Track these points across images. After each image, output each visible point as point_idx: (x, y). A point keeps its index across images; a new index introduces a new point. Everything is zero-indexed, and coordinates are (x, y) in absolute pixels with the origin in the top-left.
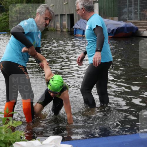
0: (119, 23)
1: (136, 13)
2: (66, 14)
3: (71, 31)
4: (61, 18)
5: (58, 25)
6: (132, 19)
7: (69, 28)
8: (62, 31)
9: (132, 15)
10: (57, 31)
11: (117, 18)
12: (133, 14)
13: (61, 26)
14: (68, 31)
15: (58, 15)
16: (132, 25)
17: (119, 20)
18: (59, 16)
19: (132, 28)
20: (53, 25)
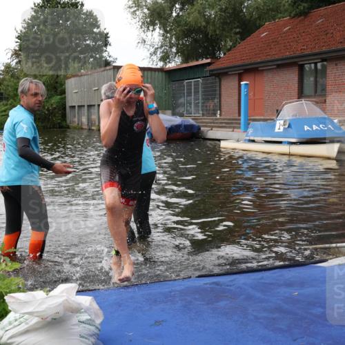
0: (173, 118)
1: (197, 105)
2: (96, 104)
4: (88, 110)
5: (84, 120)
6: (191, 114)
8: (89, 129)
9: (191, 107)
10: (82, 129)
11: (170, 112)
12: (193, 106)
13: (88, 123)
14: (99, 130)
15: (84, 106)
16: (192, 122)
17: (174, 114)
18: (86, 107)
19: (192, 126)
20: (76, 120)
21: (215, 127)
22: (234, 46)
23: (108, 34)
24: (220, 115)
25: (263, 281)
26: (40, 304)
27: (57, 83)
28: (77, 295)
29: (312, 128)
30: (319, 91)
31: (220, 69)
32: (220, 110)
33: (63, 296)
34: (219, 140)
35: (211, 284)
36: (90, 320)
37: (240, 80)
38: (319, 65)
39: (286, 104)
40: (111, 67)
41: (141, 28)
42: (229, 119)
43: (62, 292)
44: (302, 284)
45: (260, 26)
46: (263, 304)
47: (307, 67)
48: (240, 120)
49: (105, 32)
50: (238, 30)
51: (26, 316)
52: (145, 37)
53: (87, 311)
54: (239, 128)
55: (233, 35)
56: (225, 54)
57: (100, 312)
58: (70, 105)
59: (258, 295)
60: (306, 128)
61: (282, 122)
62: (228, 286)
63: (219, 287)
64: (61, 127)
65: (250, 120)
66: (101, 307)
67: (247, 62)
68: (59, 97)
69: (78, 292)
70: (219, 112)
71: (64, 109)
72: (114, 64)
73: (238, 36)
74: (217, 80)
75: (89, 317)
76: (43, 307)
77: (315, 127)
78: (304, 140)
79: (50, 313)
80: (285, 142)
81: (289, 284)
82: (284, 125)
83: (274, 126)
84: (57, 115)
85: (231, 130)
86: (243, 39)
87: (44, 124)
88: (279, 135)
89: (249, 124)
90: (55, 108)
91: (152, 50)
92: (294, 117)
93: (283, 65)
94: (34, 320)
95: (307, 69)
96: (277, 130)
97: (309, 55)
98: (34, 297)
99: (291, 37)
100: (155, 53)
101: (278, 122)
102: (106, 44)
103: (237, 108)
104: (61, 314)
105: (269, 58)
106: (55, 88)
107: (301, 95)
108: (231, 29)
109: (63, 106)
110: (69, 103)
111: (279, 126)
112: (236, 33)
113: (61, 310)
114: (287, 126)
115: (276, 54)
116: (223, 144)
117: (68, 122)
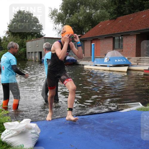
2: (38, 51)
3: (40, 61)
4: (35, 54)
5: (33, 57)
6: (73, 55)
7: (39, 59)
8: (35, 61)
10: (32, 61)
13: (35, 58)
14: (39, 61)
16: (74, 58)
18: (34, 53)
19: (74, 60)
20: (30, 57)
21: (82, 60)
22: (89, 30)
23: (42, 25)
24: (84, 56)
25: (100, 117)
26: (17, 126)
27: (23, 43)
28: (30, 123)
29: (118, 61)
30: (120, 47)
31: (84, 39)
32: (84, 54)
33: (25, 123)
34: (84, 65)
35: (80, 119)
36: (35, 132)
37: (91, 43)
38: (120, 37)
39: (108, 52)
40: (43, 38)
41: (55, 23)
42: (87, 57)
43: (25, 122)
44: (114, 118)
45: (99, 23)
46: (100, 126)
47: (116, 38)
48: (91, 57)
49: (41, 24)
50: (90, 24)
51: (12, 131)
52: (56, 27)
53: (34, 129)
54: (91, 60)
55: (88, 26)
56: (86, 33)
57: (39, 129)
58: (28, 52)
59: (98, 122)
60: (116, 61)
61: (107, 58)
62: (87, 119)
63: (83, 120)
64: (25, 60)
65: (95, 57)
66: (40, 128)
67: (94, 36)
68: (24, 49)
69: (31, 122)
70: (83, 55)
71: (26, 53)
72: (44, 37)
73: (91, 26)
74: (83, 43)
75: (35, 131)
76: (18, 128)
77: (119, 60)
78: (115, 65)
79: (21, 130)
80: (108, 66)
81: (109, 119)
82: (108, 59)
83: (104, 60)
84: (23, 56)
85: (88, 61)
86: (92, 27)
87: (18, 59)
88: (106, 63)
89: (95, 59)
90: (22, 53)
91: (59, 32)
92: (111, 57)
93: (107, 37)
94: (15, 132)
95: (116, 39)
96: (105, 61)
97: (116, 34)
98: (14, 124)
99: (110, 27)
100: (60, 32)
101: (105, 58)
102: (41, 29)
103: (90, 53)
104: (25, 130)
105: (102, 35)
106: (22, 45)
107: (114, 48)
108: (88, 24)
109: (25, 53)
110: (28, 51)
111: (106, 60)
112: (90, 25)
113: (24, 128)
114: (109, 60)
115: (104, 33)
116: (85, 67)
117: (27, 58)
